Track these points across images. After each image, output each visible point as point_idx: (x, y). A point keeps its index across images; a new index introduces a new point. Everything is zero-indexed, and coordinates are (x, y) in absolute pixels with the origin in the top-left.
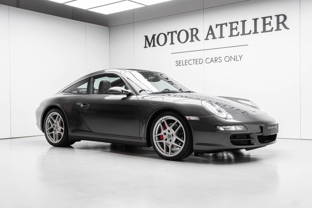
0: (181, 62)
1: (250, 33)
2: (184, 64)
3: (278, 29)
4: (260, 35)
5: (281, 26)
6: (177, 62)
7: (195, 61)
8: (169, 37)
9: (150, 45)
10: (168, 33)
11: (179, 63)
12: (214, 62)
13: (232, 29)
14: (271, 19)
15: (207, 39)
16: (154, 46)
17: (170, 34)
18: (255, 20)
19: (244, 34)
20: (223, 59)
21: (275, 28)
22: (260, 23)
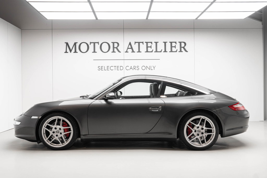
0: (103, 67)
1: (161, 52)
2: (106, 69)
3: (181, 51)
4: (168, 53)
5: (182, 49)
6: (99, 67)
7: (116, 67)
8: (91, 46)
9: (71, 51)
10: (91, 43)
11: (101, 68)
12: (133, 69)
13: (147, 47)
14: (176, 44)
15: (127, 52)
16: (75, 52)
17: (92, 44)
18: (165, 43)
19: (156, 51)
20: (140, 68)
21: (179, 50)
22: (168, 45)
